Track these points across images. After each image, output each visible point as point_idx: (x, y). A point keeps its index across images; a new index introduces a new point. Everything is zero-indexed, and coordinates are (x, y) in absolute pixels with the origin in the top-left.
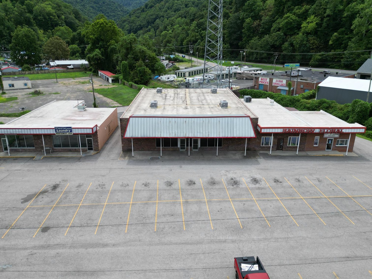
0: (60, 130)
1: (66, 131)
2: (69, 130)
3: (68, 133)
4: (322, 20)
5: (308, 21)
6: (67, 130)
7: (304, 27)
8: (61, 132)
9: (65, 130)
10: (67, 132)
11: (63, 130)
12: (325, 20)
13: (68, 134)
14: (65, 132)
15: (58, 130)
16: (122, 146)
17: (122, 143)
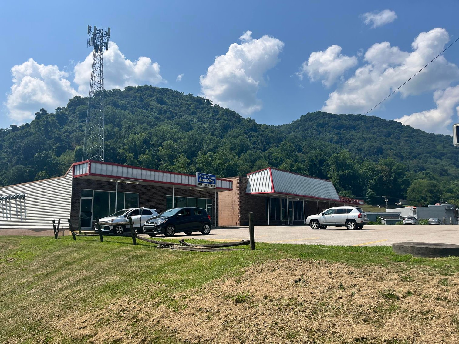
0: (204, 178)
1: (210, 181)
2: (213, 179)
6: (211, 179)
8: (203, 182)
9: (209, 179)
11: (206, 178)
15: (201, 179)
16: (240, 218)
17: (240, 213)
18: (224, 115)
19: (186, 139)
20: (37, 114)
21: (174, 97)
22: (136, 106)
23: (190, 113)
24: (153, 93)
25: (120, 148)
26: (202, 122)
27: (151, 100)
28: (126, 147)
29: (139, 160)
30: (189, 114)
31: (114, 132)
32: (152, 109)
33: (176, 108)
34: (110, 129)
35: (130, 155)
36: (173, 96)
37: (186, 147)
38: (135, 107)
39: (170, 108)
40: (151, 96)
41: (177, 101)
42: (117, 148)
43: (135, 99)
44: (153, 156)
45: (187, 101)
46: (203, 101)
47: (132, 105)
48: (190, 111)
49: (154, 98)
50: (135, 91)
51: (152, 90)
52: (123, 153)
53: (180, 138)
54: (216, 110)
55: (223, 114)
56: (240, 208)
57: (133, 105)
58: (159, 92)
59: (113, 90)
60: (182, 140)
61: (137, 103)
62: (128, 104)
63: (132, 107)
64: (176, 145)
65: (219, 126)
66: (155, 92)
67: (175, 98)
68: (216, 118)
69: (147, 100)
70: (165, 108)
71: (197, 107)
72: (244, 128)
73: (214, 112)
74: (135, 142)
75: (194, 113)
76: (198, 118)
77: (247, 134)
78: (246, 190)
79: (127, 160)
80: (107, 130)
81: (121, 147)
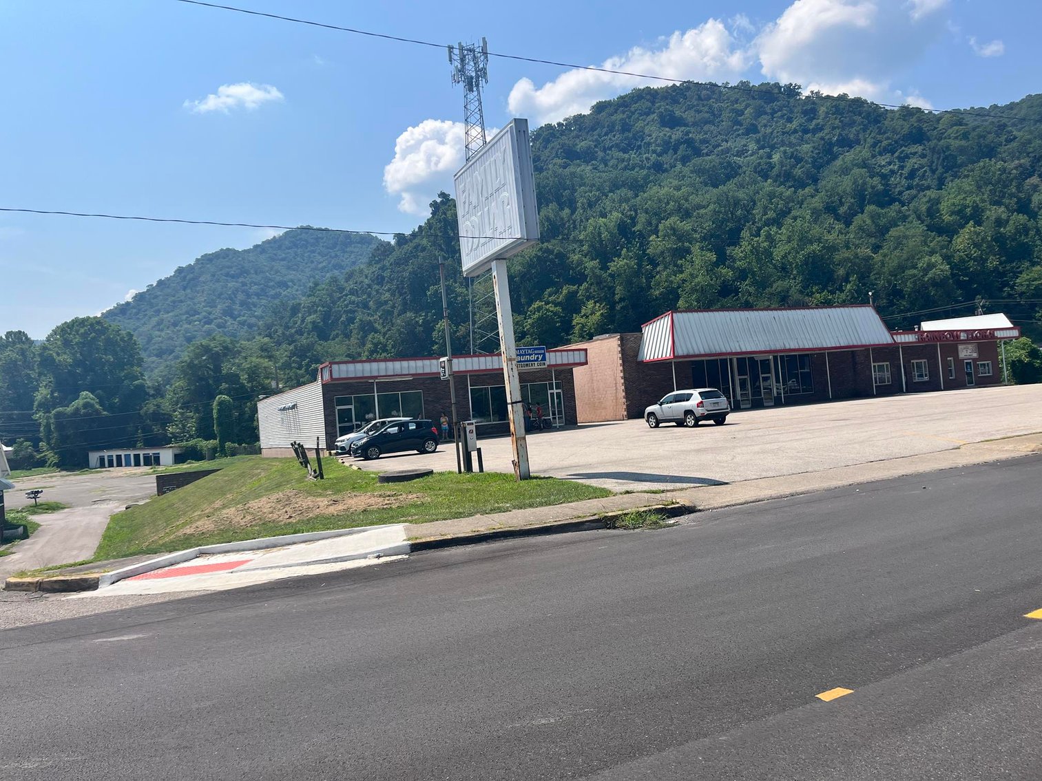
0: (520, 355)
1: (534, 357)
2: (540, 354)
3: (536, 363)
4: (612, 308)
5: (583, 312)
6: (536, 354)
7: (578, 324)
8: (521, 362)
9: (530, 355)
10: (534, 361)
11: (526, 355)
12: (618, 307)
13: (536, 366)
14: (530, 361)
16: (627, 406)
17: (627, 397)
18: (833, 114)
19: (712, 207)
20: (434, 205)
21: (702, 100)
22: (612, 146)
23: (740, 132)
24: (653, 103)
25: (574, 251)
26: (768, 150)
27: (647, 121)
28: (585, 248)
29: (610, 271)
30: (739, 135)
31: (562, 219)
32: (649, 144)
33: (706, 128)
34: (552, 216)
35: (592, 263)
36: (700, 99)
37: (709, 226)
38: (610, 149)
39: (687, 133)
40: (648, 114)
41: (710, 107)
42: (569, 251)
43: (611, 129)
44: (640, 259)
45: (736, 101)
46: (776, 91)
47: (604, 147)
48: (741, 125)
49: (654, 116)
50: (612, 109)
51: (648, 97)
52: (580, 263)
53: (699, 207)
54: (809, 107)
55: (827, 113)
56: (625, 388)
57: (608, 144)
58: (664, 98)
59: (566, 120)
60: (702, 211)
61: (618, 138)
62: (596, 146)
63: (605, 150)
64: (686, 226)
65: (811, 149)
66: (657, 101)
67: (705, 102)
68: (811, 127)
69: (640, 124)
70: (677, 134)
71: (759, 113)
72: (888, 138)
73: (805, 113)
74: (600, 234)
75: (752, 129)
76: (758, 141)
77: (892, 155)
78: (637, 356)
79: (587, 275)
80: (548, 219)
81: (575, 249)
